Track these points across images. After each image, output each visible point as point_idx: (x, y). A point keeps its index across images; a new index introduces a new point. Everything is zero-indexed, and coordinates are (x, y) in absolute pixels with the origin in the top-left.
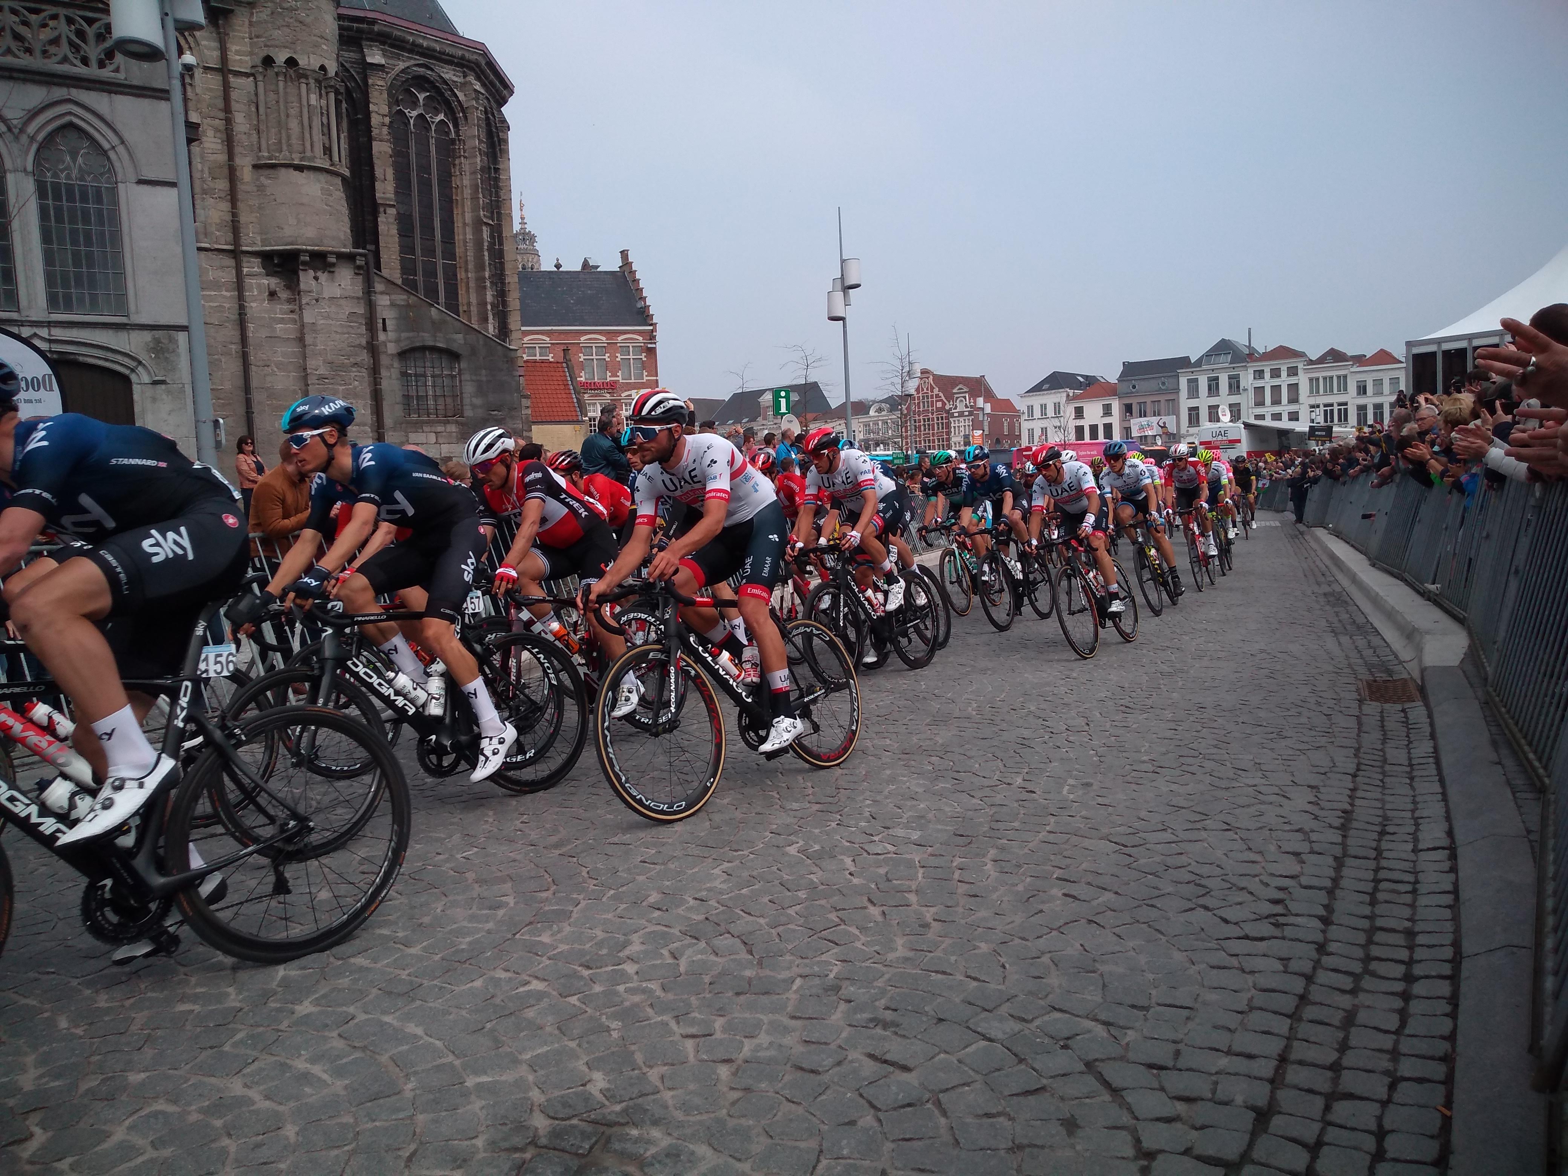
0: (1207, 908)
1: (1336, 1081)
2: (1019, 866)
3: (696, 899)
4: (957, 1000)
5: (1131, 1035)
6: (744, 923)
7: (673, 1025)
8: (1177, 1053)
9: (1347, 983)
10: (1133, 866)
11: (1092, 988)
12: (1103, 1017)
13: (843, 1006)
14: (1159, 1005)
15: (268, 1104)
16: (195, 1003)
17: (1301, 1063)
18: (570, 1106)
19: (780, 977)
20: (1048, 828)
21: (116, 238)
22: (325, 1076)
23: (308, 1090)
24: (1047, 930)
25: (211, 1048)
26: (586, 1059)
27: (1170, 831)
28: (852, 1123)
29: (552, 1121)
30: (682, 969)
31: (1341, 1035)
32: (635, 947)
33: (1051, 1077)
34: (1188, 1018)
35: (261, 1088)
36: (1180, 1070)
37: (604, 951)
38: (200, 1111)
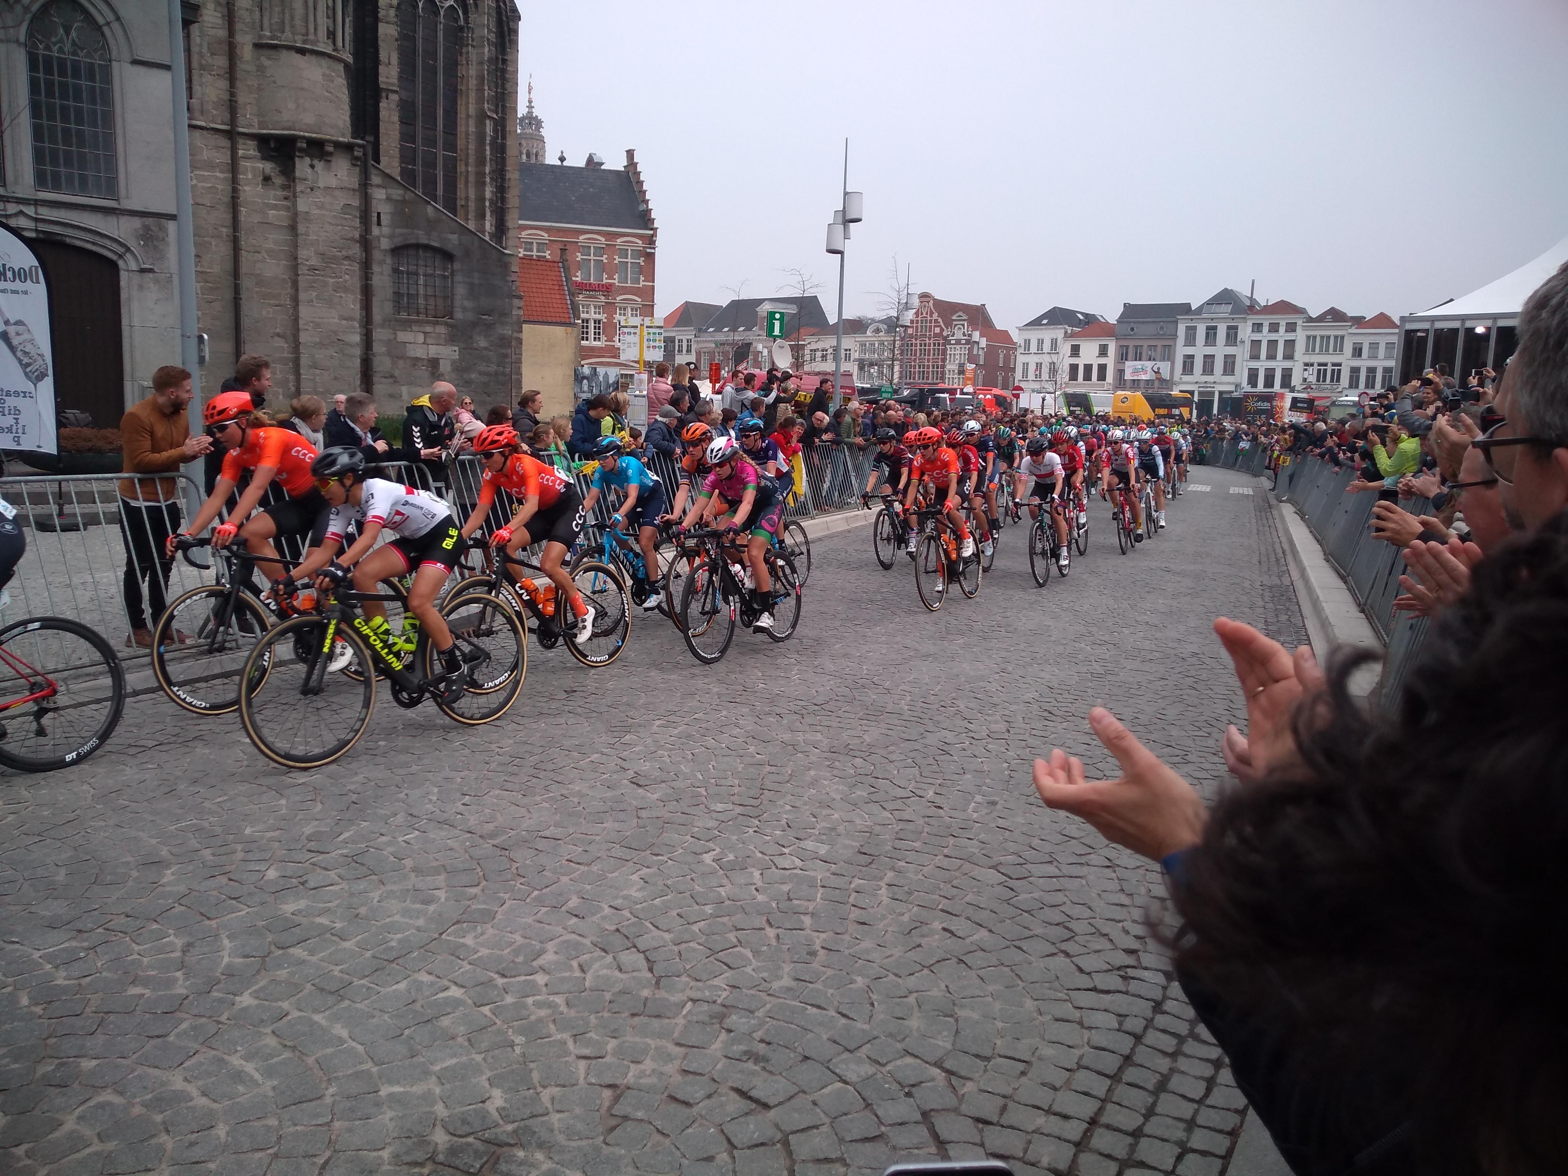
0: (1067, 955)
1: (1133, 1148)
2: (910, 893)
3: (611, 906)
4: (825, 1037)
5: (969, 1087)
6: (651, 938)
7: (570, 1045)
8: (1004, 1108)
9: (1171, 1045)
10: (1012, 901)
11: (945, 1033)
12: (947, 1065)
13: (723, 1035)
14: (1000, 1056)
15: (204, 1101)
16: (145, 986)
17: (1108, 1127)
18: (468, 1123)
19: (672, 999)
20: (946, 851)
21: (108, 119)
22: (257, 1076)
23: (241, 1089)
24: (919, 967)
25: (158, 1037)
26: (489, 1074)
27: (1055, 863)
28: (710, 1159)
29: (451, 1137)
30: (587, 984)
31: (1150, 1100)
32: (549, 957)
33: (890, 1125)
34: (1023, 1073)
35: (200, 1083)
36: (1002, 1126)
37: (520, 959)
38: (145, 1105)
